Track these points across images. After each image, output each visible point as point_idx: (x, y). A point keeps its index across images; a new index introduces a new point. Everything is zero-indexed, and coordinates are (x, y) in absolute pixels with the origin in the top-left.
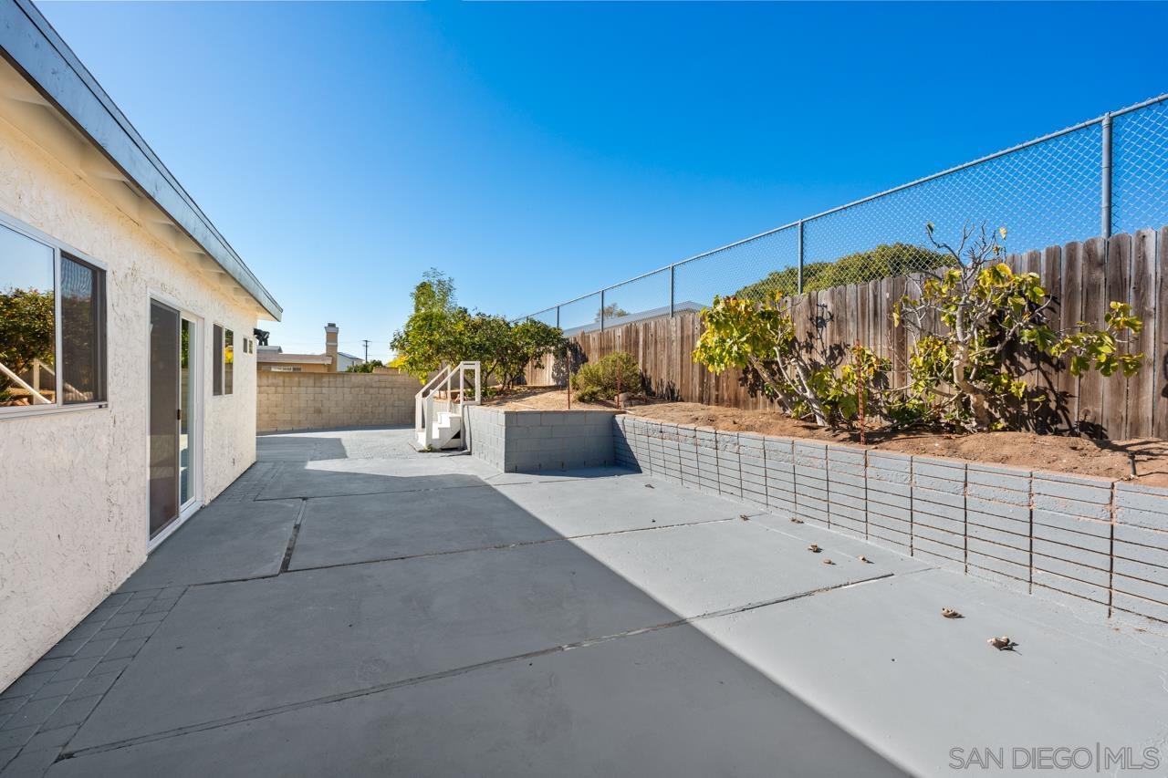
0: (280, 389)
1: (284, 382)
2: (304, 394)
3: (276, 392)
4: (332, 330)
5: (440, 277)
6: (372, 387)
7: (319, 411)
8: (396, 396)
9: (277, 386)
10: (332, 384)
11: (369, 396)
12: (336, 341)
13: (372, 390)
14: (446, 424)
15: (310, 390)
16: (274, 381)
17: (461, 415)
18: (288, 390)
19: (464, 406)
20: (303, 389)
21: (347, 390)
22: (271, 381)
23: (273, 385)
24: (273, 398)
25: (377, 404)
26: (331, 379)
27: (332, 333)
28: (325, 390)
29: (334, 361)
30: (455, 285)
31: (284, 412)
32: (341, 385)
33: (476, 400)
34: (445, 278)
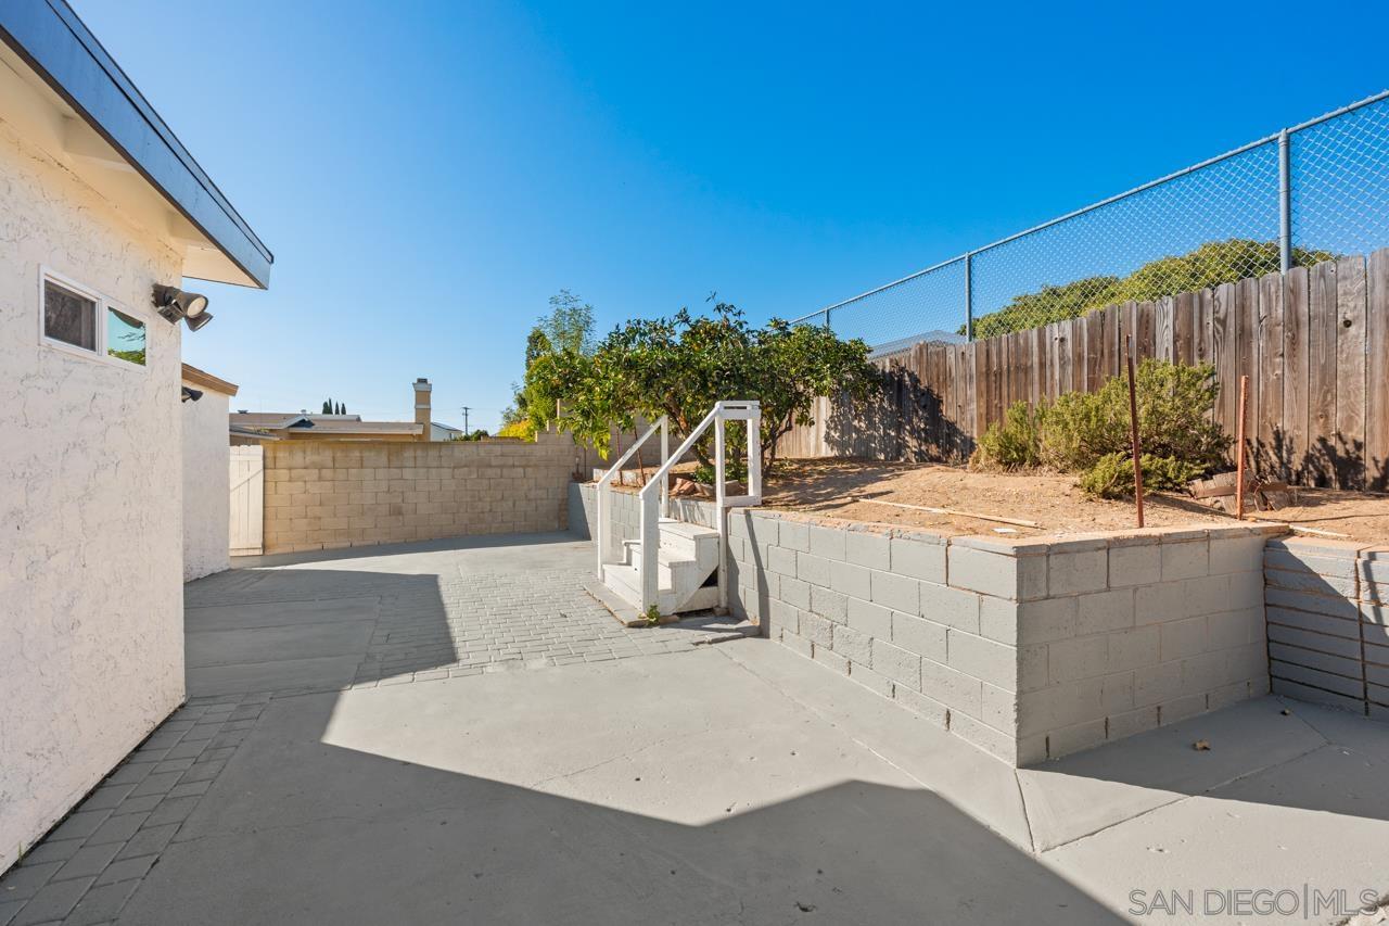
0: (327, 473)
1: (334, 459)
2: (372, 480)
3: (320, 479)
4: (422, 387)
5: (575, 305)
6: (490, 466)
7: (397, 512)
8: (532, 482)
9: (321, 468)
10: (419, 463)
11: (485, 482)
12: (429, 403)
13: (490, 472)
14: (688, 553)
15: (381, 473)
16: (316, 458)
17: (719, 530)
18: (341, 474)
19: (726, 510)
20: (368, 472)
21: (446, 472)
22: (311, 458)
23: (314, 465)
24: (315, 489)
25: (500, 497)
26: (419, 453)
27: (423, 391)
28: (408, 473)
29: (426, 431)
30: (595, 314)
31: (335, 515)
32: (435, 464)
33: (751, 493)
34: (581, 305)
